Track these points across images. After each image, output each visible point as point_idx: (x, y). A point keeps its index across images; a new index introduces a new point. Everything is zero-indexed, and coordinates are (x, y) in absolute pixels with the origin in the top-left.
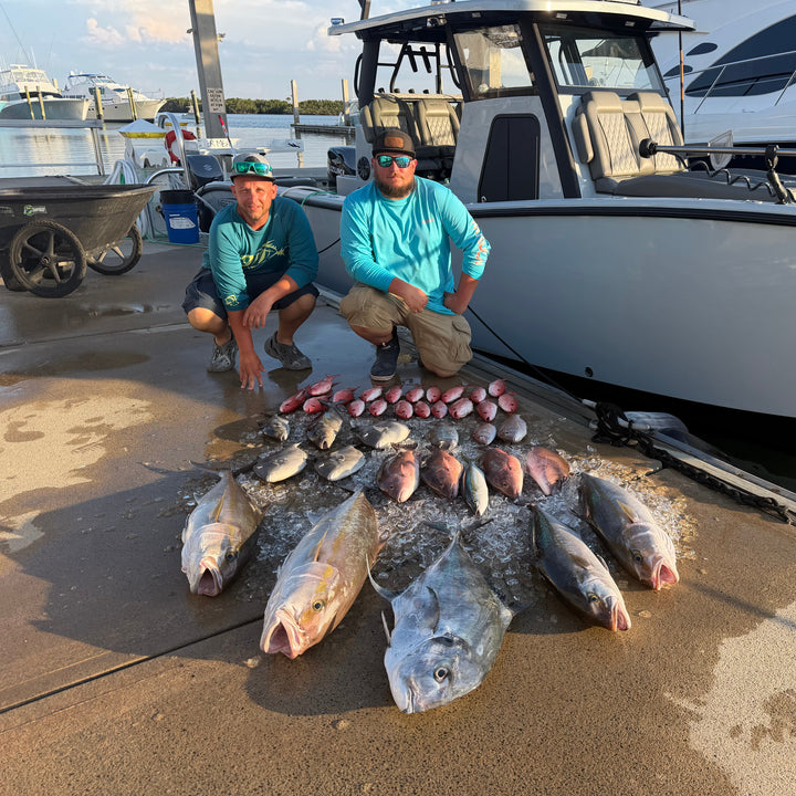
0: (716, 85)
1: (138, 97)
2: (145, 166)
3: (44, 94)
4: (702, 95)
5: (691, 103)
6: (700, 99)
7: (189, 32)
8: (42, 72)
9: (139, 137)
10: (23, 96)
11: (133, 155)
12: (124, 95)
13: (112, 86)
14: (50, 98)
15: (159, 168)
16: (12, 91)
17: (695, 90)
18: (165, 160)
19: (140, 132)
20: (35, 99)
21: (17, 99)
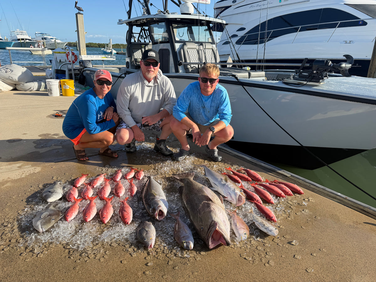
0: (245, 41)
1: (58, 41)
2: (60, 62)
3: (26, 39)
4: (240, 44)
5: (237, 46)
6: (240, 45)
7: (76, 31)
8: (25, 32)
9: (58, 53)
10: (19, 40)
11: (56, 58)
12: (53, 40)
13: (49, 37)
14: (28, 41)
15: (64, 62)
16: (15, 38)
17: (238, 42)
18: (66, 60)
19: (59, 51)
20: (23, 41)
21: (16, 41)
